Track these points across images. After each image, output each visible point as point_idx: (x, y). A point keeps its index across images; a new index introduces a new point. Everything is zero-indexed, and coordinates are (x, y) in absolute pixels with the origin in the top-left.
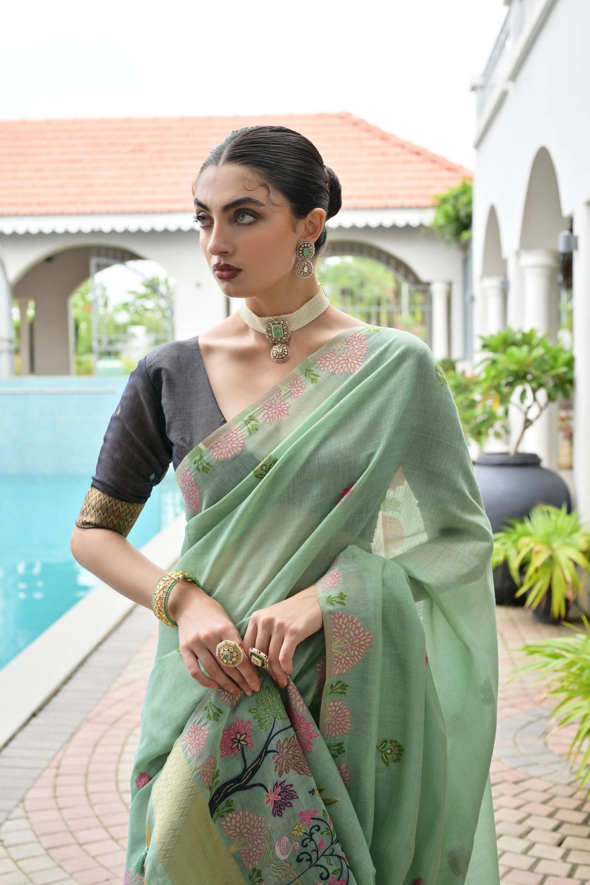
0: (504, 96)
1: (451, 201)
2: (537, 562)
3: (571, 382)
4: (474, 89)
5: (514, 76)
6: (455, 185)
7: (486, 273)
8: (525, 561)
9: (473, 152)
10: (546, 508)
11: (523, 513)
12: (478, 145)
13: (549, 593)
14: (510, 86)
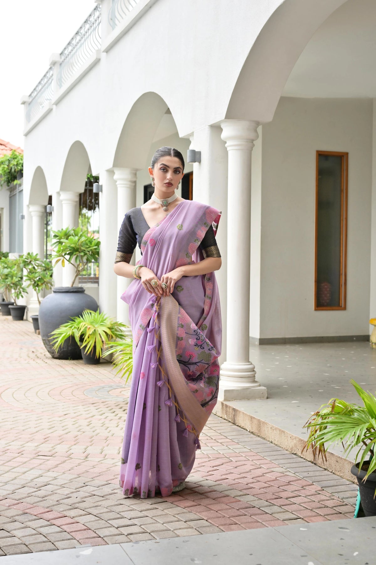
0: (50, 111)
1: (7, 163)
2: (89, 333)
3: (98, 253)
4: (24, 103)
5: (57, 103)
6: (9, 154)
7: (31, 202)
8: (83, 333)
9: (24, 137)
10: (89, 311)
11: (79, 314)
12: (26, 135)
13: (95, 347)
14: (54, 106)
